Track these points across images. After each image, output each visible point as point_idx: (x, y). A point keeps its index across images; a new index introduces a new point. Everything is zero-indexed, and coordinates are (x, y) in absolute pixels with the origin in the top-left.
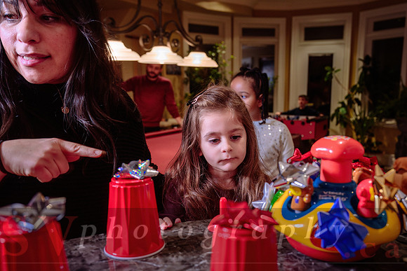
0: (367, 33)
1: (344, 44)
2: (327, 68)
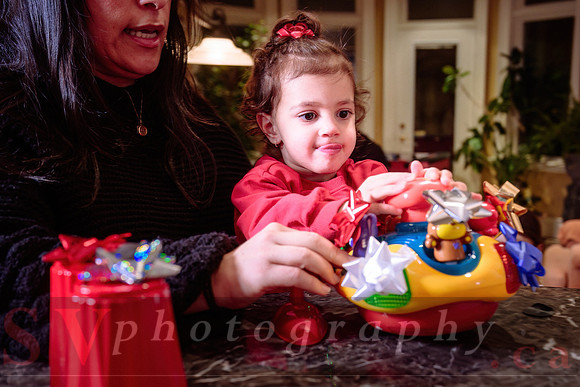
0: (513, 8)
1: (475, 27)
2: (447, 69)
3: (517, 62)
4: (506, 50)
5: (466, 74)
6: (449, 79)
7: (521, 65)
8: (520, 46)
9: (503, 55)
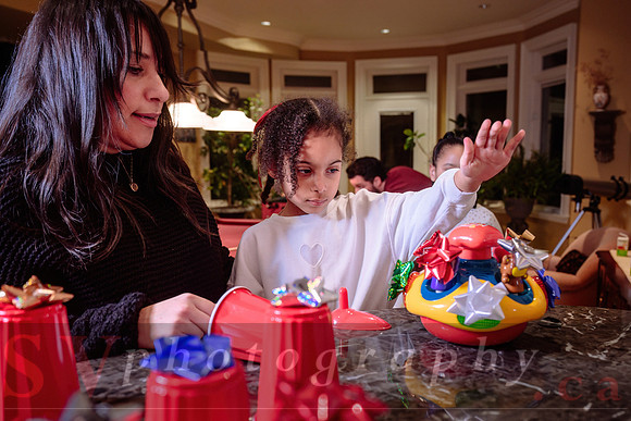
0: (458, 83)
1: (427, 99)
2: (406, 132)
3: (462, 126)
4: (454, 118)
5: (423, 134)
6: (409, 139)
7: (465, 128)
8: (464, 114)
9: (451, 120)
